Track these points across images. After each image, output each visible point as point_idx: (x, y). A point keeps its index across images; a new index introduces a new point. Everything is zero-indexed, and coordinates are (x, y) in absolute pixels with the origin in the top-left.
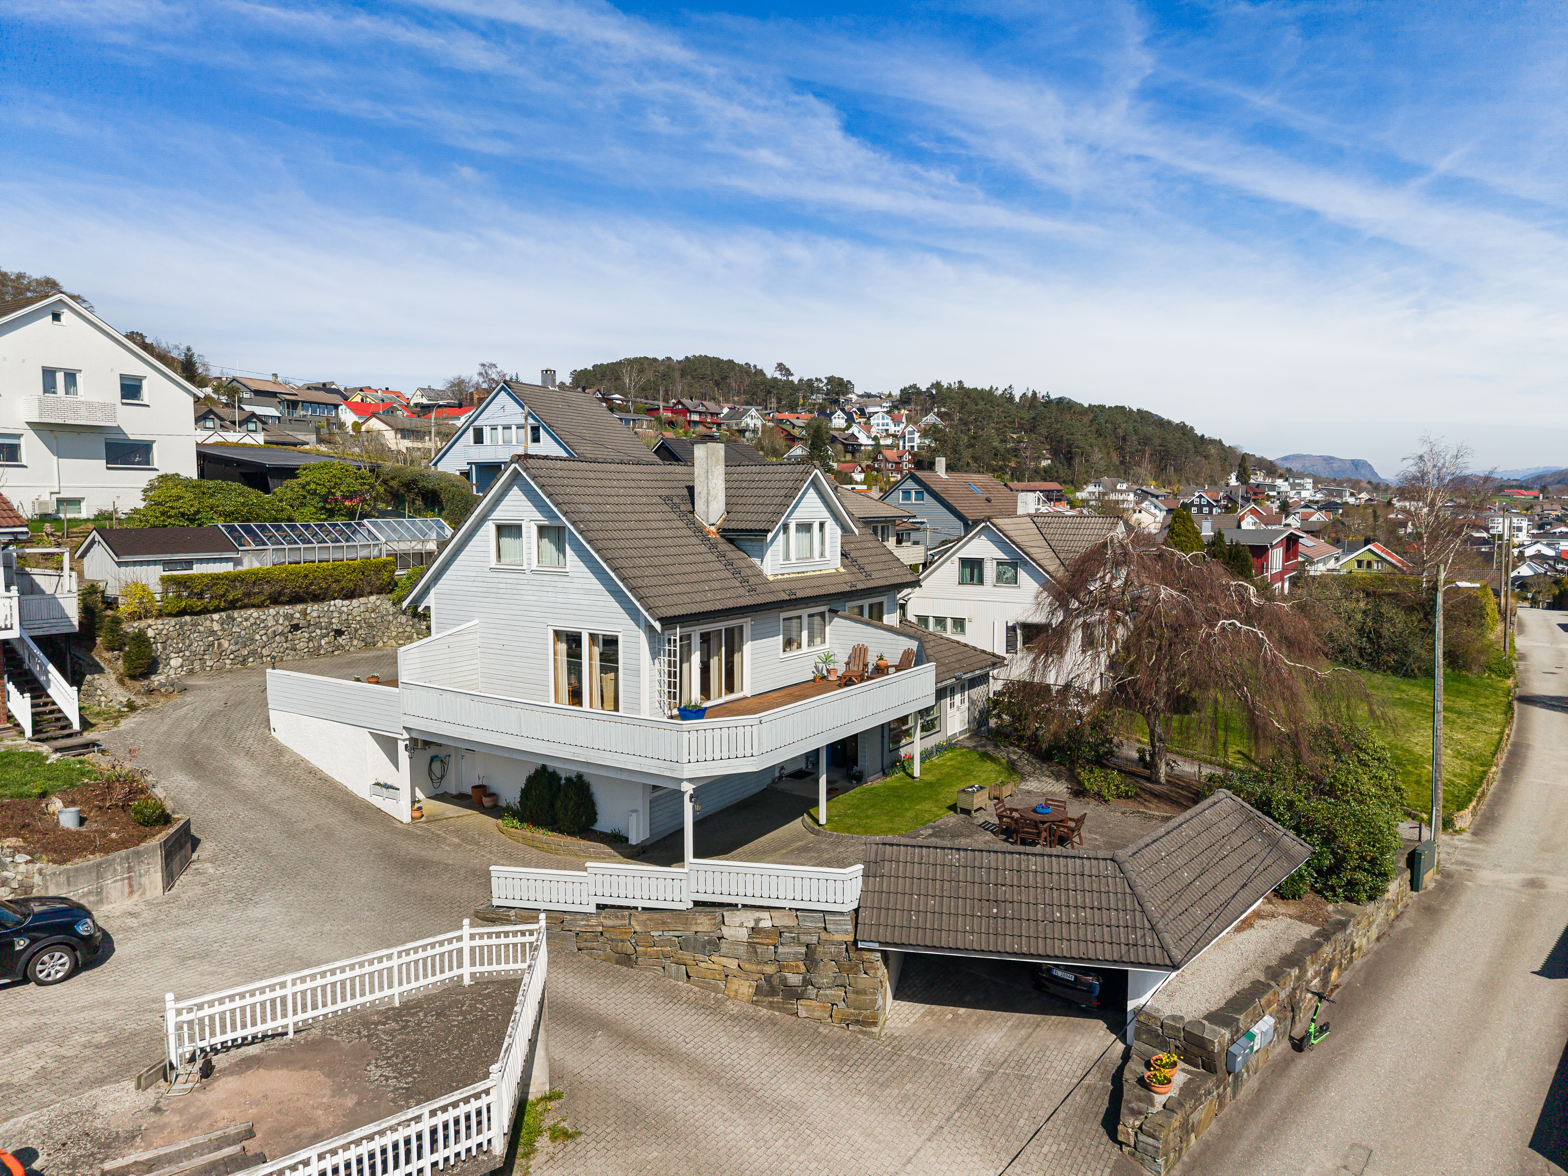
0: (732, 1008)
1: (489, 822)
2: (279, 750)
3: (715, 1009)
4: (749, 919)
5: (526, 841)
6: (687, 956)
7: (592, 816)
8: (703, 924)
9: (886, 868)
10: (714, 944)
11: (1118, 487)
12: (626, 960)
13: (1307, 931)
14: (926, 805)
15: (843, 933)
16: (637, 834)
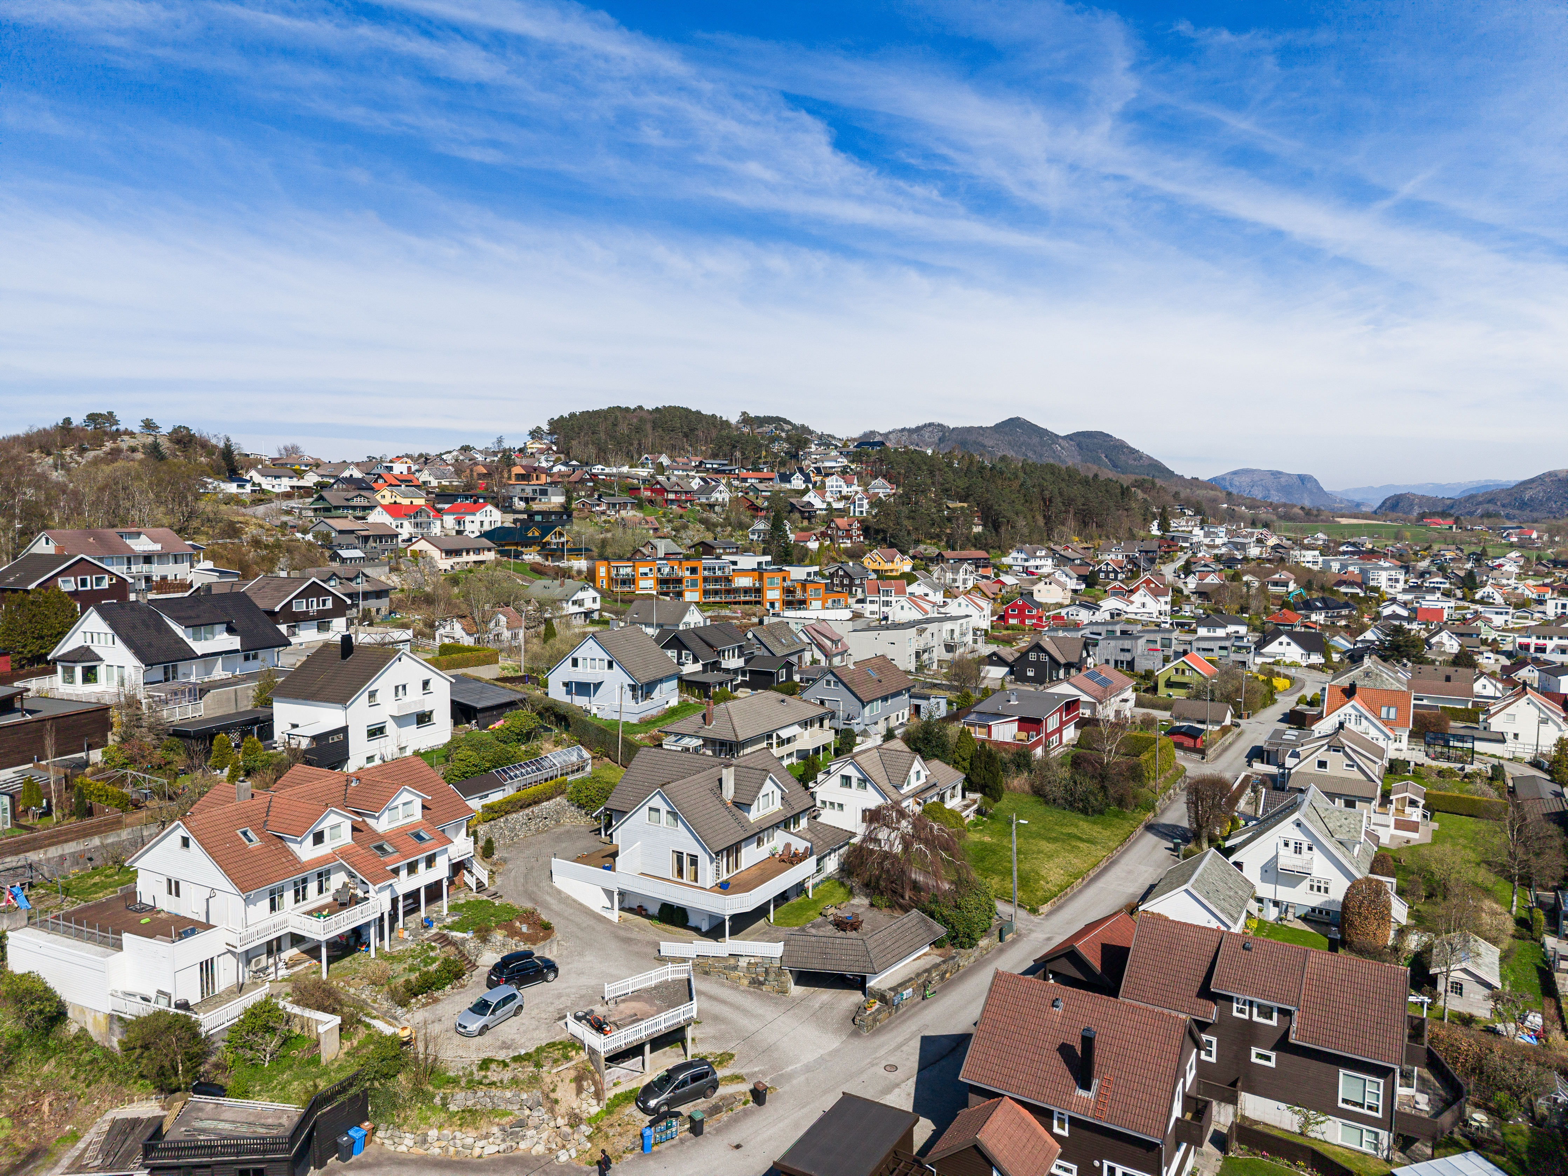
0: (741, 988)
1: (646, 921)
2: (559, 892)
3: (736, 988)
4: (747, 959)
5: (665, 930)
6: (727, 972)
7: (687, 920)
8: (732, 961)
9: (792, 942)
10: (735, 968)
11: (1038, 554)
12: (706, 973)
13: (939, 960)
14: (811, 913)
15: (777, 964)
16: (705, 927)
